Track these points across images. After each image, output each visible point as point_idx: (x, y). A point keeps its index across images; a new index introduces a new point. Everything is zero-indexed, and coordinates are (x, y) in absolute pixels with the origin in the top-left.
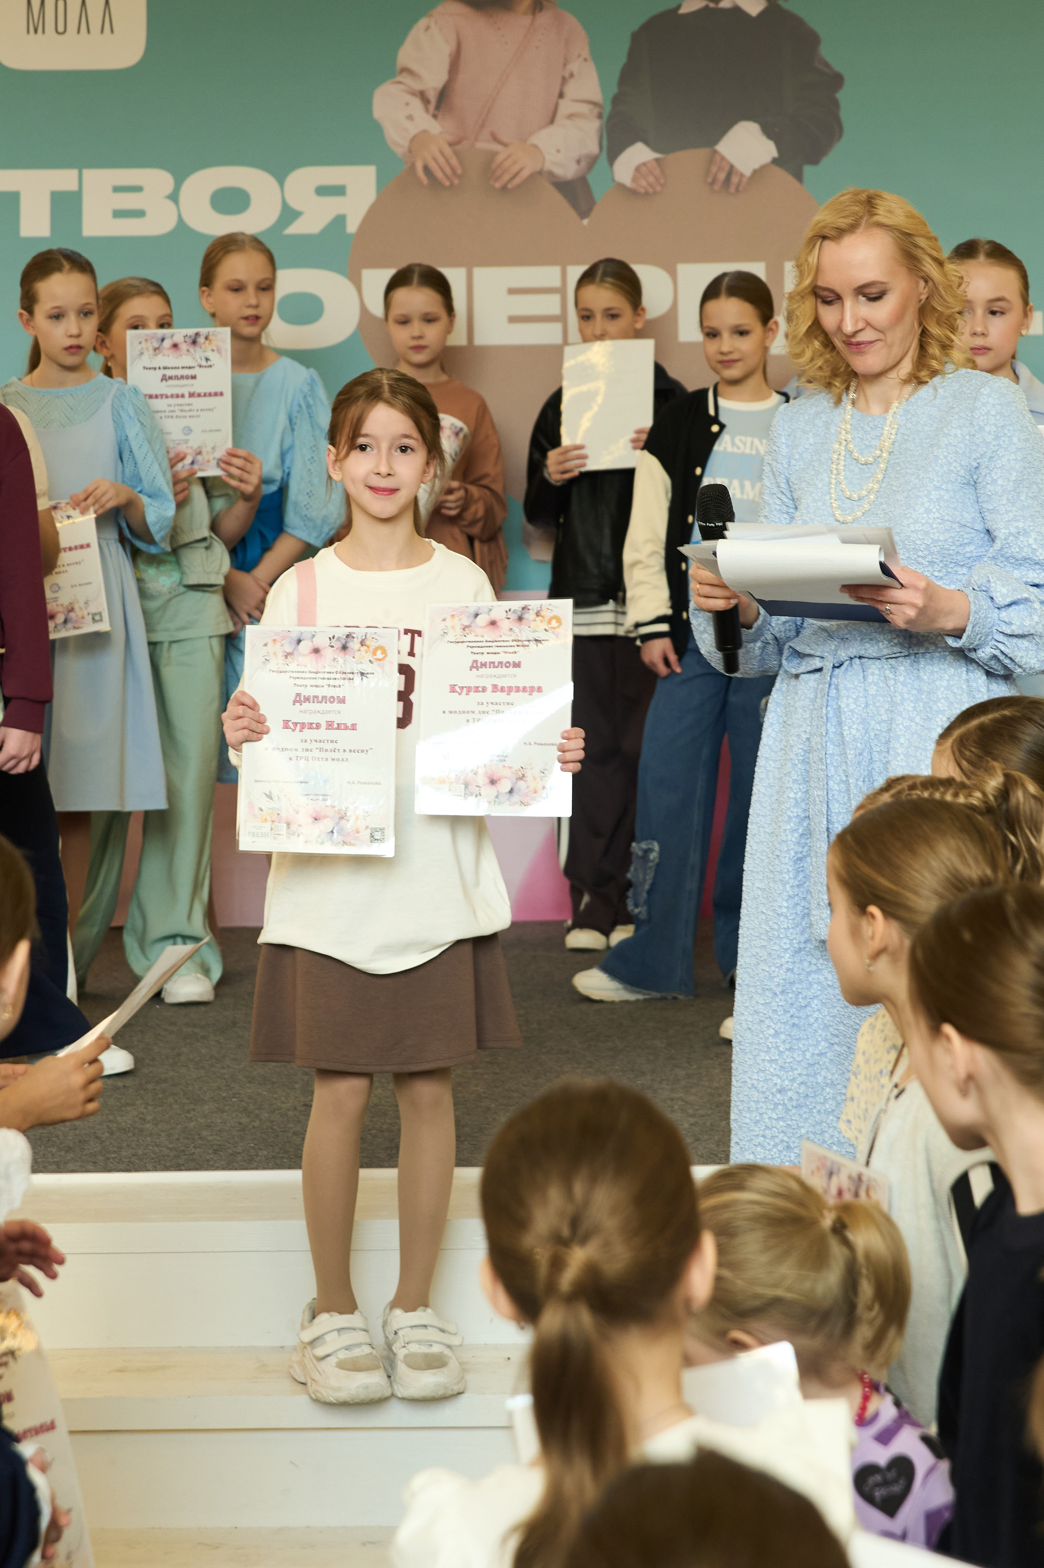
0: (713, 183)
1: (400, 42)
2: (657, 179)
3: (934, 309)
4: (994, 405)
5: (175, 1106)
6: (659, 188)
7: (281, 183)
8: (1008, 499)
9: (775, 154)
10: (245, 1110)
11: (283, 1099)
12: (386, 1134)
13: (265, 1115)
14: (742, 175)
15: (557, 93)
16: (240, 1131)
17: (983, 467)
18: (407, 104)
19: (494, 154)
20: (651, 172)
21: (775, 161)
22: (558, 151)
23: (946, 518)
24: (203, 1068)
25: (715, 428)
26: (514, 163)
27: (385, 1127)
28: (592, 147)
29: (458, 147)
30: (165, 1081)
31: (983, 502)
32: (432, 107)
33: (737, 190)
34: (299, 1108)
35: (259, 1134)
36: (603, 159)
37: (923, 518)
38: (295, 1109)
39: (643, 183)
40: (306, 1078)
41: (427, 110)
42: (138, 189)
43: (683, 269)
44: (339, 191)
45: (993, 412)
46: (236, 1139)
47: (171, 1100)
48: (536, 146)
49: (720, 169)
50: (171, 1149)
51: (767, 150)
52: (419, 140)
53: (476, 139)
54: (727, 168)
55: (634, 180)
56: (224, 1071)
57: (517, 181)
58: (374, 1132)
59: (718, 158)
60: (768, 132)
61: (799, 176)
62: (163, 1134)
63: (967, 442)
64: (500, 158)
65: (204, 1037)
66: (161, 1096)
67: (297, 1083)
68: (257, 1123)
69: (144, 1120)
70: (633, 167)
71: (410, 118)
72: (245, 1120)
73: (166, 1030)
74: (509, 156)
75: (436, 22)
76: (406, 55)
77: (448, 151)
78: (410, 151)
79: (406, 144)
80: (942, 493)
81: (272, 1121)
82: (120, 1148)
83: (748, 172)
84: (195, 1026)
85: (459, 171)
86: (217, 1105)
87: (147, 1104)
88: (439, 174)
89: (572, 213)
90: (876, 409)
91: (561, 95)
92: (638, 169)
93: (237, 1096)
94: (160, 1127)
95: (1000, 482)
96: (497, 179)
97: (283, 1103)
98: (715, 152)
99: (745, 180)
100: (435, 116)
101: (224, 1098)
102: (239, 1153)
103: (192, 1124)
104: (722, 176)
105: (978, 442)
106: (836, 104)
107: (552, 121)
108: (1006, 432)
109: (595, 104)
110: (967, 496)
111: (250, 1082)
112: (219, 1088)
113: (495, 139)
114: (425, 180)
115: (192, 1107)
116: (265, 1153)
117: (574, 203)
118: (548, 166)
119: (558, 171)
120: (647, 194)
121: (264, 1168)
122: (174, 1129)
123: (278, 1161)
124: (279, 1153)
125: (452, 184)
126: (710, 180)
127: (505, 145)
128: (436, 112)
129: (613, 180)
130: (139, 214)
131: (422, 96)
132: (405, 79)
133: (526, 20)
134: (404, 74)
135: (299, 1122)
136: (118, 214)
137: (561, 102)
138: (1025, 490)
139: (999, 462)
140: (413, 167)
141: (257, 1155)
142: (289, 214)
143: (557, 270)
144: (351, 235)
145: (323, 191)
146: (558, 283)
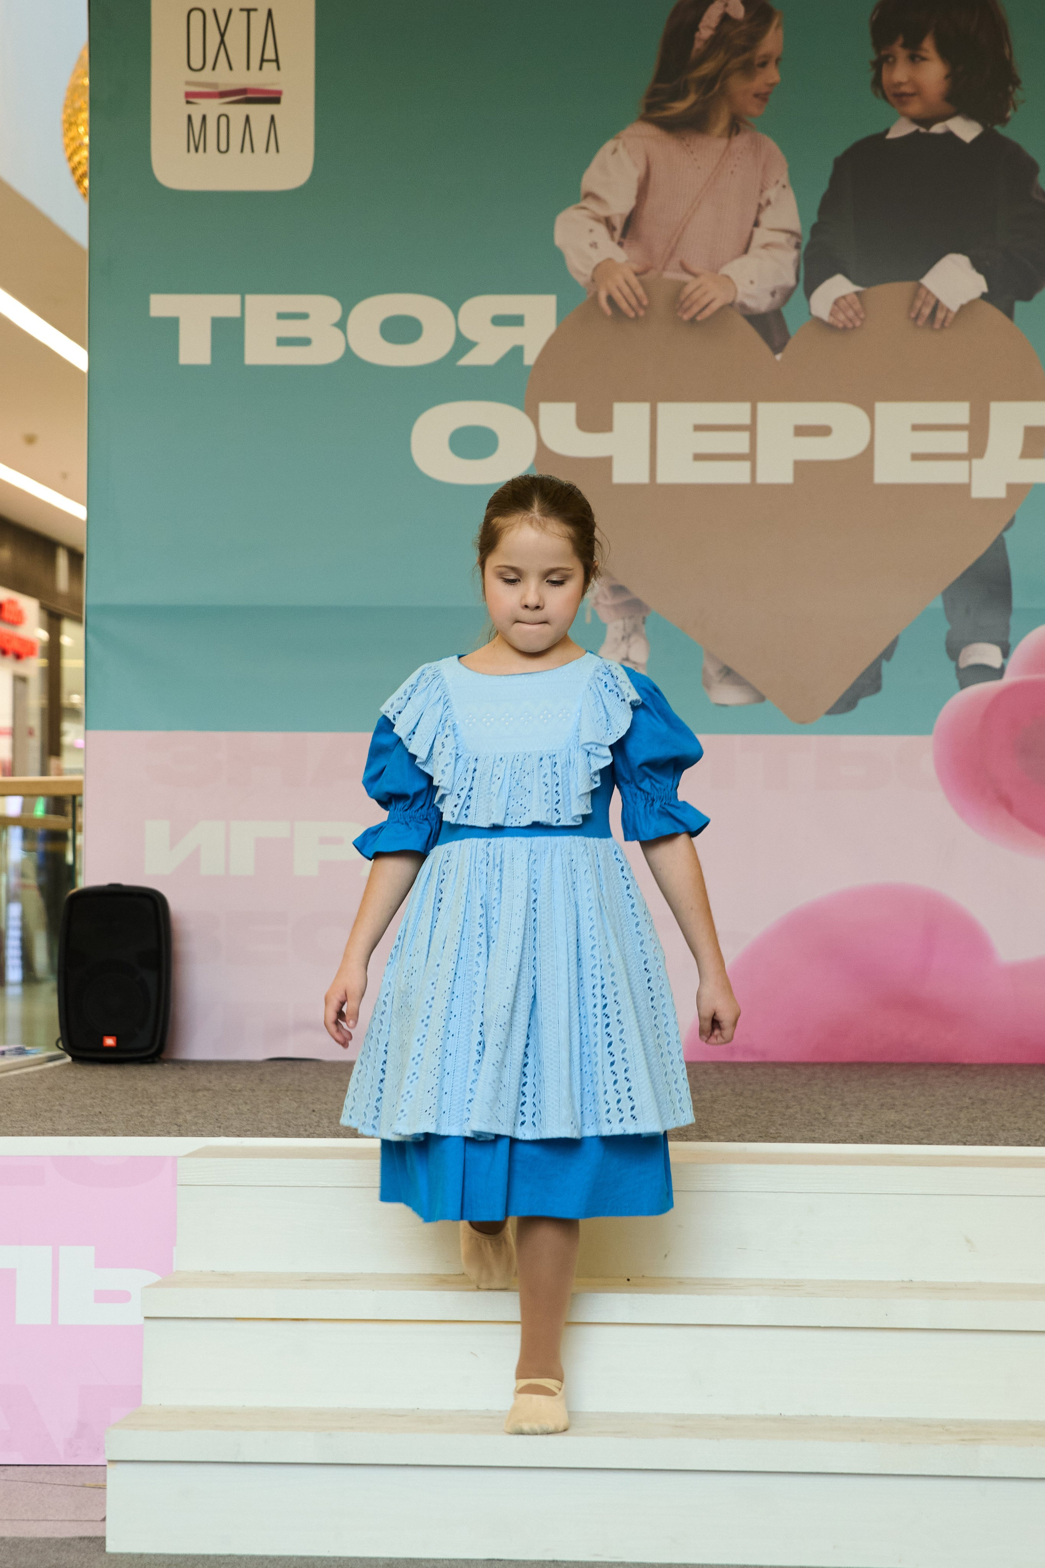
0: (917, 318)
1: (586, 165)
2: (857, 314)
6: (858, 323)
7: (456, 313)
14: (948, 311)
15: (752, 222)
18: (591, 231)
21: (984, 296)
22: (752, 282)
26: (705, 293)
28: (788, 278)
29: (643, 277)
33: (943, 326)
36: (800, 291)
39: (841, 317)
41: (612, 237)
42: (304, 316)
43: (881, 408)
44: (517, 321)
48: (728, 277)
51: (977, 285)
52: (602, 270)
53: (664, 269)
54: (932, 302)
55: (832, 314)
57: (707, 312)
59: (923, 293)
60: (978, 265)
64: (688, 289)
71: (594, 245)
75: (624, 145)
76: (591, 179)
77: (634, 281)
78: (593, 280)
79: (589, 272)
83: (954, 307)
85: (645, 302)
88: (624, 305)
89: (765, 349)
91: (756, 224)
92: (836, 303)
96: (686, 311)
98: (921, 286)
99: (951, 316)
100: (620, 244)
104: (927, 311)
107: (746, 251)
113: (685, 269)
114: (608, 310)
118: (740, 298)
119: (751, 303)
120: (845, 328)
126: (913, 315)
127: (695, 275)
128: (622, 240)
129: (810, 314)
130: (305, 342)
131: (608, 222)
132: (590, 203)
133: (723, 143)
134: (589, 199)
136: (283, 342)
142: (463, 345)
143: (746, 407)
144: (529, 367)
145: (499, 321)
146: (747, 421)
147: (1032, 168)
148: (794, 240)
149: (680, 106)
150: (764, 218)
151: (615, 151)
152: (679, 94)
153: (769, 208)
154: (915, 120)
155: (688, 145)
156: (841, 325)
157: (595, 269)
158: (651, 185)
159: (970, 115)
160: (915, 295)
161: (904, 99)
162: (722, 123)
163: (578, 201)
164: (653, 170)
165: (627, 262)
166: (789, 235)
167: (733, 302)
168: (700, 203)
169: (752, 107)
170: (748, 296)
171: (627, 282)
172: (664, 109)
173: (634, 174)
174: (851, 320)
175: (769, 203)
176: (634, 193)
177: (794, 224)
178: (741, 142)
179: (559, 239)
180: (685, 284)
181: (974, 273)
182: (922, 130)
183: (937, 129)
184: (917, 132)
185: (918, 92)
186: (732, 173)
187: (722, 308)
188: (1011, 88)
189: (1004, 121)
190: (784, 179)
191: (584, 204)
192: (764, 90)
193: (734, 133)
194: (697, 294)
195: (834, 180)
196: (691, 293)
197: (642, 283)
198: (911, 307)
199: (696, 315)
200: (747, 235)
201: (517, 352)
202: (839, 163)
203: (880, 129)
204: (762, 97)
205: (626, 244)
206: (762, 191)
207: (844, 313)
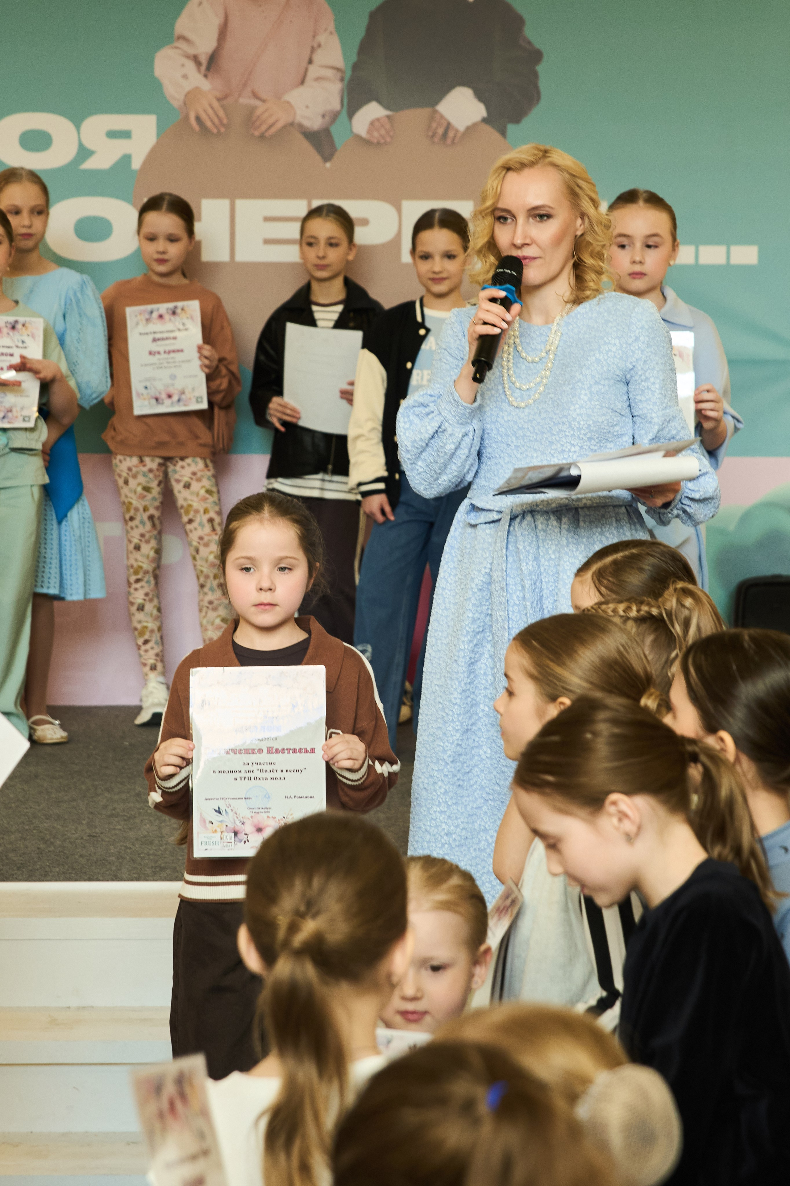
0: (433, 136)
2: (387, 132)
6: (388, 139)
7: (78, 127)
10: (43, 838)
11: (73, 832)
12: (152, 857)
14: (457, 131)
16: (38, 854)
18: (183, 65)
19: (254, 108)
20: (383, 126)
21: (484, 120)
22: (307, 107)
26: (271, 115)
27: (151, 852)
28: (335, 104)
29: (224, 102)
32: (203, 68)
33: (453, 142)
34: (85, 838)
35: (53, 856)
38: (82, 838)
39: (376, 134)
40: (91, 816)
41: (199, 71)
43: (406, 204)
44: (126, 135)
46: (35, 859)
48: (288, 103)
49: (439, 125)
52: (192, 96)
53: (240, 95)
54: (445, 124)
55: (369, 132)
57: (273, 130)
58: (142, 855)
64: (258, 112)
67: (84, 819)
68: (52, 848)
71: (185, 77)
72: (42, 846)
74: (266, 111)
76: (182, 25)
77: (216, 104)
78: (185, 104)
79: (181, 98)
81: (64, 847)
85: (225, 121)
86: (21, 835)
88: (209, 124)
91: (310, 62)
92: (372, 124)
93: (37, 828)
96: (257, 128)
97: (73, 834)
98: (436, 111)
99: (459, 135)
100: (206, 76)
101: (27, 830)
102: (37, 869)
104: (441, 131)
107: (302, 82)
109: (338, 69)
111: (47, 819)
112: (23, 823)
113: (255, 95)
114: (196, 127)
116: (58, 869)
118: (298, 119)
119: (307, 123)
120: (379, 144)
121: (56, 881)
123: (67, 876)
124: (68, 870)
126: (430, 133)
127: (264, 101)
129: (352, 132)
131: (196, 59)
135: (84, 847)
140: (187, 117)
141: (51, 871)
142: (84, 153)
143: (304, 202)
144: (136, 170)
145: (112, 134)
148: (339, 75)
157: (187, 95)
166: (334, 71)
173: (216, 22)
175: (319, 46)
177: (340, 62)
187: (285, 127)
191: (176, 44)
198: (429, 127)
201: (126, 159)
206: (314, 37)
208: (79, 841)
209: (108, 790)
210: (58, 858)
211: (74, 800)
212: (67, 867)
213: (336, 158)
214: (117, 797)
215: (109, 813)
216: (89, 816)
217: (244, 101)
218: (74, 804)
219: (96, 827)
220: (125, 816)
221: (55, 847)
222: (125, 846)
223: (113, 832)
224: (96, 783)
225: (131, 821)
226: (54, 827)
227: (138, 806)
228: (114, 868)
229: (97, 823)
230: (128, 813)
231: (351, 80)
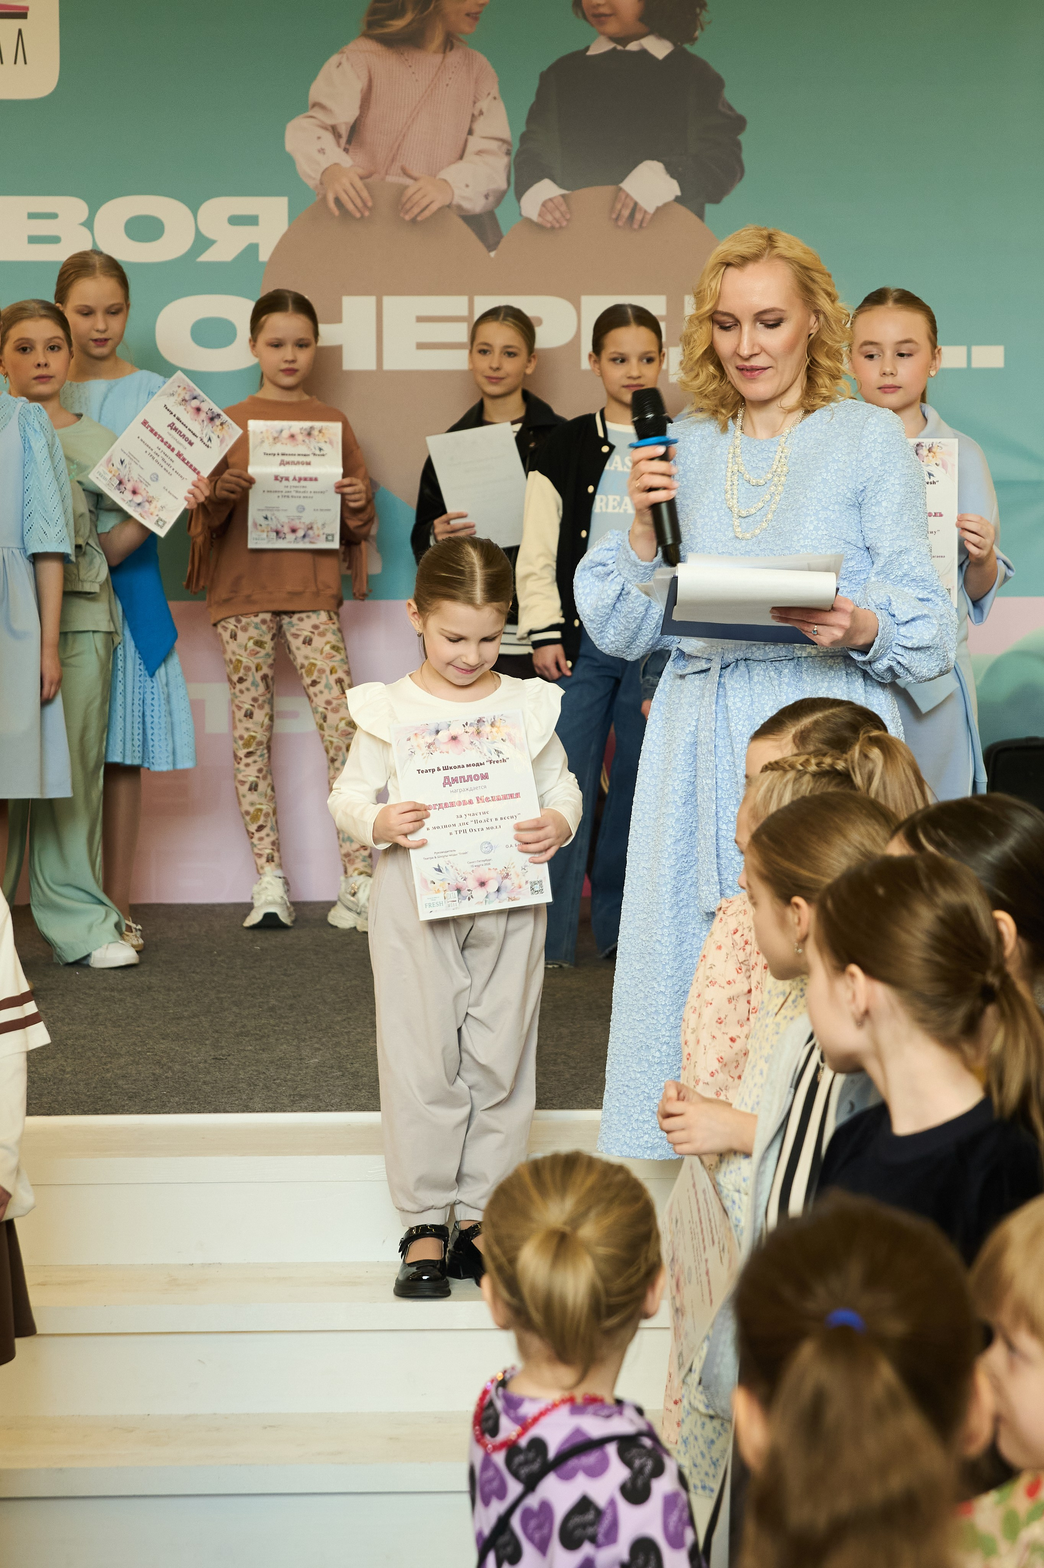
0: (617, 219)
1: (314, 77)
2: (563, 215)
3: (824, 343)
4: (880, 434)
5: (93, 1059)
6: (564, 223)
7: (195, 213)
8: (892, 520)
9: (678, 193)
10: (159, 1062)
11: (194, 1053)
12: (289, 1083)
13: (177, 1067)
14: (645, 212)
15: (467, 130)
16: (153, 1080)
17: (869, 490)
18: (319, 138)
19: (405, 188)
20: (557, 208)
21: (677, 199)
22: (467, 186)
23: (834, 535)
24: (119, 1026)
25: (605, 449)
26: (424, 196)
27: (289, 1077)
29: (368, 180)
30: (84, 1037)
31: (866, 522)
32: (343, 141)
33: (641, 226)
34: (209, 1062)
35: (171, 1084)
36: (511, 194)
37: (812, 534)
38: (206, 1062)
39: (549, 218)
40: (216, 1035)
42: (53, 216)
43: (585, 300)
44: (252, 220)
45: (880, 440)
46: (150, 1087)
47: (89, 1054)
48: (445, 181)
50: (89, 1096)
51: (670, 189)
52: (330, 174)
53: (387, 174)
54: (631, 205)
55: (540, 215)
56: (140, 1029)
57: (427, 213)
58: (278, 1081)
60: (672, 171)
61: (700, 215)
62: (82, 1083)
63: (853, 467)
64: (410, 192)
65: (121, 1000)
66: (80, 1050)
67: (208, 1039)
68: (170, 1074)
69: (64, 1071)
70: (540, 203)
71: (322, 151)
72: (158, 1071)
73: (86, 994)
74: (419, 190)
75: (348, 59)
76: (318, 90)
77: (359, 184)
78: (321, 183)
79: (318, 177)
80: (829, 513)
81: (184, 1073)
82: (41, 1095)
83: (651, 210)
84: (112, 990)
85: (370, 204)
86: (132, 1058)
87: (68, 1058)
88: (350, 206)
90: (762, 434)
91: (470, 132)
92: (544, 205)
93: (151, 1050)
94: (79, 1076)
95: (884, 504)
96: (407, 212)
97: (195, 1057)
98: (621, 189)
99: (648, 217)
100: (346, 150)
101: (139, 1052)
102: (153, 1100)
103: (109, 1075)
104: (626, 213)
105: (865, 467)
106: (738, 145)
107: (461, 157)
108: (891, 458)
110: (852, 517)
111: (163, 1039)
112: (135, 1044)
113: (405, 173)
114: (336, 212)
115: (109, 1060)
117: (482, 235)
118: (457, 200)
119: (466, 205)
120: (553, 228)
121: (175, 1113)
122: (91, 1079)
123: (189, 1107)
124: (190, 1099)
125: (362, 216)
126: (614, 216)
127: (415, 179)
128: (347, 146)
129: (521, 215)
130: (53, 239)
131: (334, 130)
132: (317, 113)
133: (438, 58)
134: (316, 109)
135: (209, 1073)
136: (34, 240)
137: (471, 138)
138: (908, 512)
139: (883, 485)
140: (324, 199)
141: (169, 1102)
142: (202, 243)
143: (464, 299)
144: (263, 263)
145: (236, 220)
146: (465, 312)
147: (718, 83)
148: (505, 147)
149: (399, 24)
150: (477, 127)
151: (340, 64)
152: (397, 13)
153: (482, 118)
154: (612, 38)
155: (407, 60)
156: (549, 225)
158: (373, 96)
159: (662, 34)
160: (615, 198)
161: (603, 18)
162: (438, 39)
163: (306, 111)
164: (375, 83)
165: (352, 166)
166: (500, 143)
167: (450, 204)
168: (418, 113)
169: (465, 26)
170: (464, 198)
171: (352, 185)
172: (383, 26)
173: (358, 86)
174: (558, 222)
175: (481, 113)
176: (358, 103)
178: (454, 57)
179: (290, 145)
180: (406, 187)
181: (668, 178)
182: (619, 48)
183: (633, 46)
184: (614, 49)
185: (614, 14)
186: (447, 85)
187: (440, 209)
188: (698, 10)
189: (692, 40)
190: (495, 91)
192: (475, 9)
193: (448, 47)
194: (417, 197)
195: (539, 93)
196: (411, 196)
197: (367, 186)
199: (416, 216)
200: (462, 143)
201: (252, 249)
202: (544, 77)
203: (582, 47)
204: (473, 16)
205: (351, 150)
206: (475, 103)
207: (551, 213)
208: (201, 1065)
209: (235, 1003)
210: (177, 1086)
211: (195, 1016)
212: (188, 1096)
213: (500, 246)
214: (246, 1012)
215: (237, 1031)
216: (214, 1035)
217: (390, 179)
218: (196, 1020)
219: (222, 1048)
220: (257, 1034)
221: (173, 1072)
222: (256, 1071)
223: (242, 1054)
224: (222, 995)
225: (264, 1040)
226: (172, 1049)
227: (272, 1022)
228: (244, 1097)
229: (223, 1044)
230: (260, 1031)
231: (518, 155)
